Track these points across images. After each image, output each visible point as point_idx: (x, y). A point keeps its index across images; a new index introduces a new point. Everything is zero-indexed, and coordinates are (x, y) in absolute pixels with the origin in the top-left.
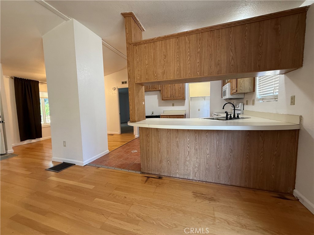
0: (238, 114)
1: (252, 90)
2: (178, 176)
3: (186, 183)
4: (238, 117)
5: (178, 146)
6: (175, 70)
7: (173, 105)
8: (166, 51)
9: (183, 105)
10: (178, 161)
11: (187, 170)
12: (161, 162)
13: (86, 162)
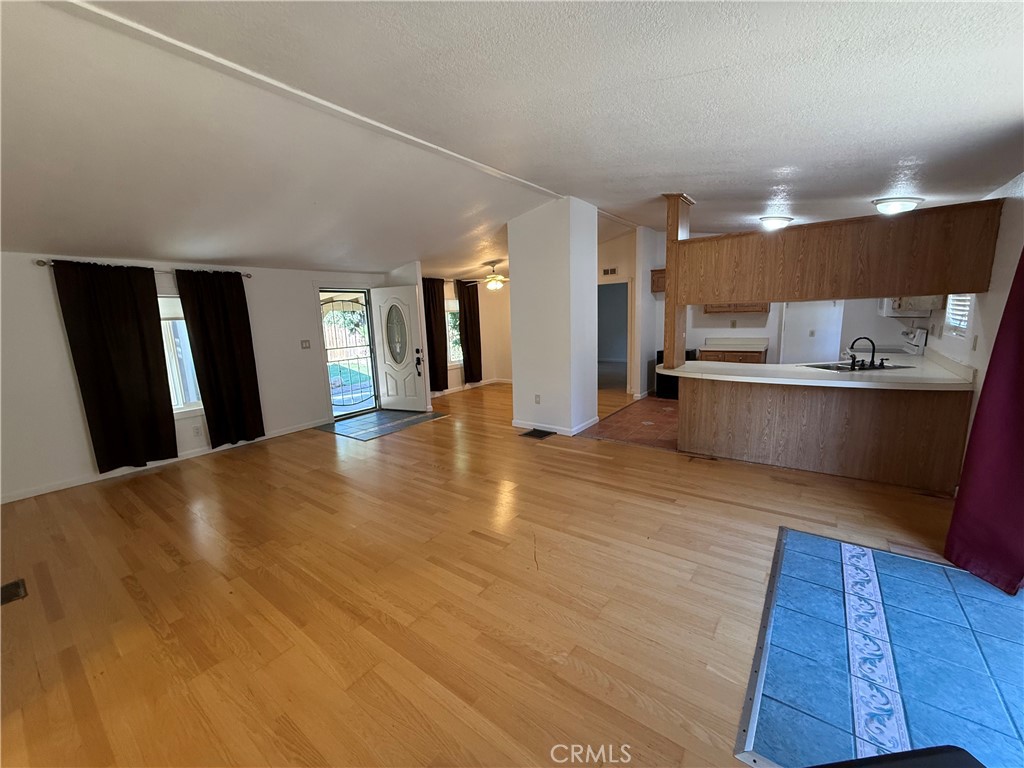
0: (882, 360)
1: (940, 307)
2: (745, 458)
3: (759, 467)
4: (882, 366)
5: (749, 410)
6: (755, 287)
7: (734, 325)
8: (740, 255)
9: (763, 325)
10: (747, 435)
11: (764, 449)
12: (716, 434)
13: (574, 430)
